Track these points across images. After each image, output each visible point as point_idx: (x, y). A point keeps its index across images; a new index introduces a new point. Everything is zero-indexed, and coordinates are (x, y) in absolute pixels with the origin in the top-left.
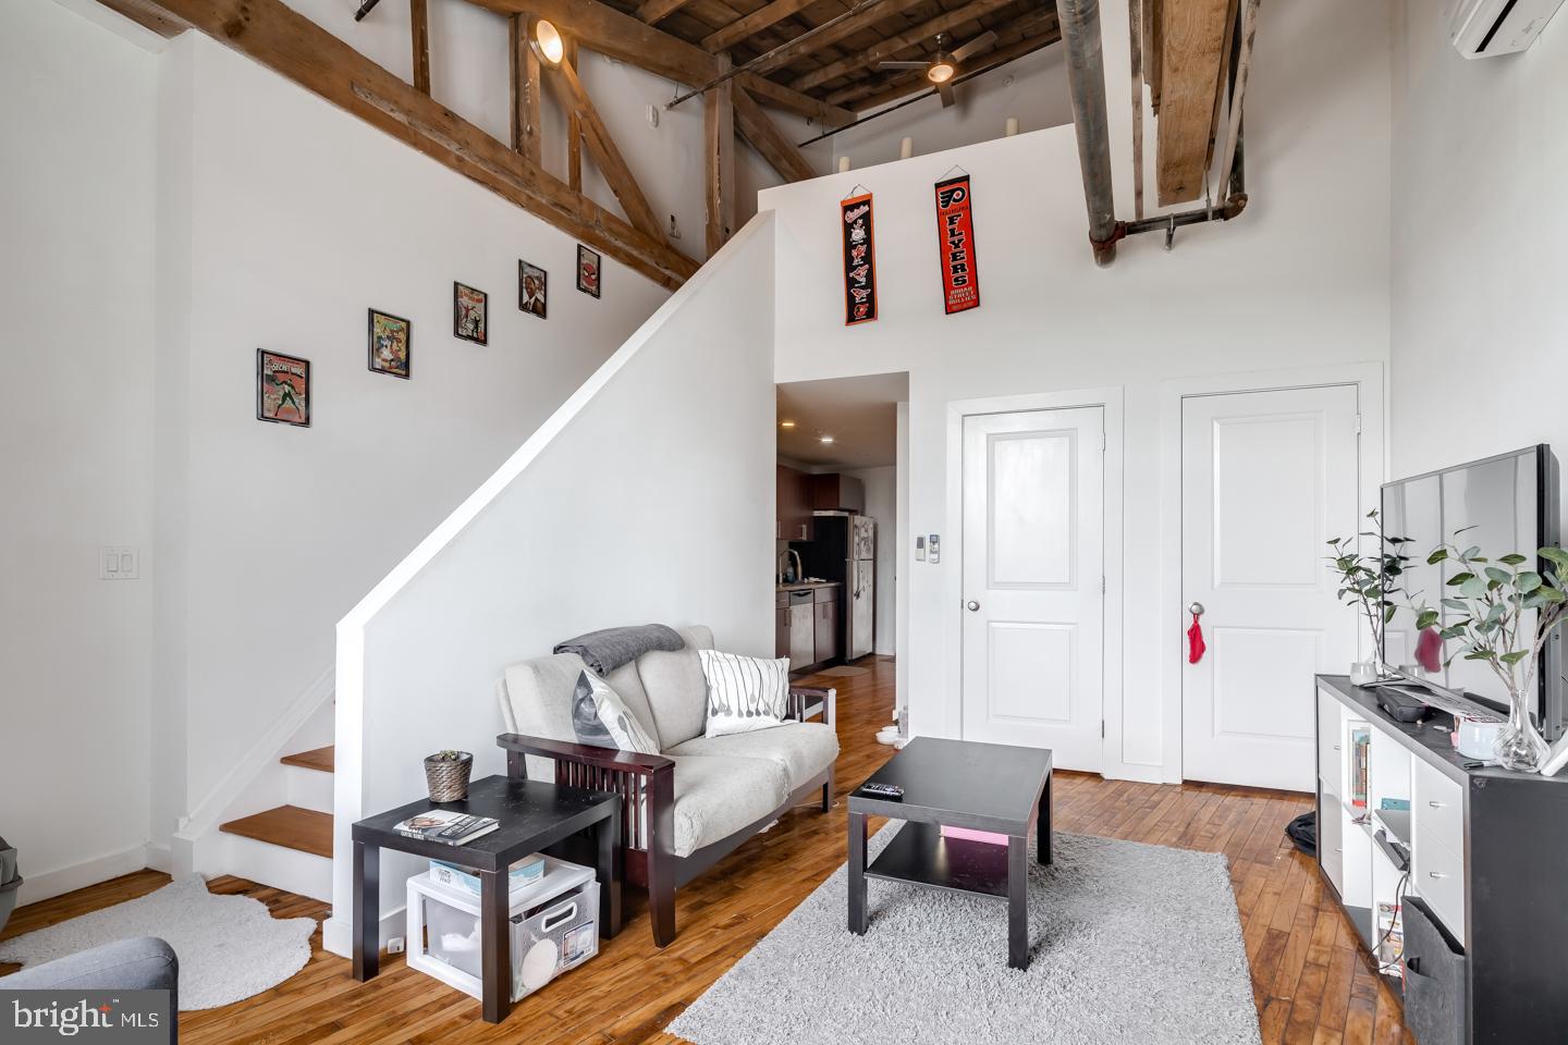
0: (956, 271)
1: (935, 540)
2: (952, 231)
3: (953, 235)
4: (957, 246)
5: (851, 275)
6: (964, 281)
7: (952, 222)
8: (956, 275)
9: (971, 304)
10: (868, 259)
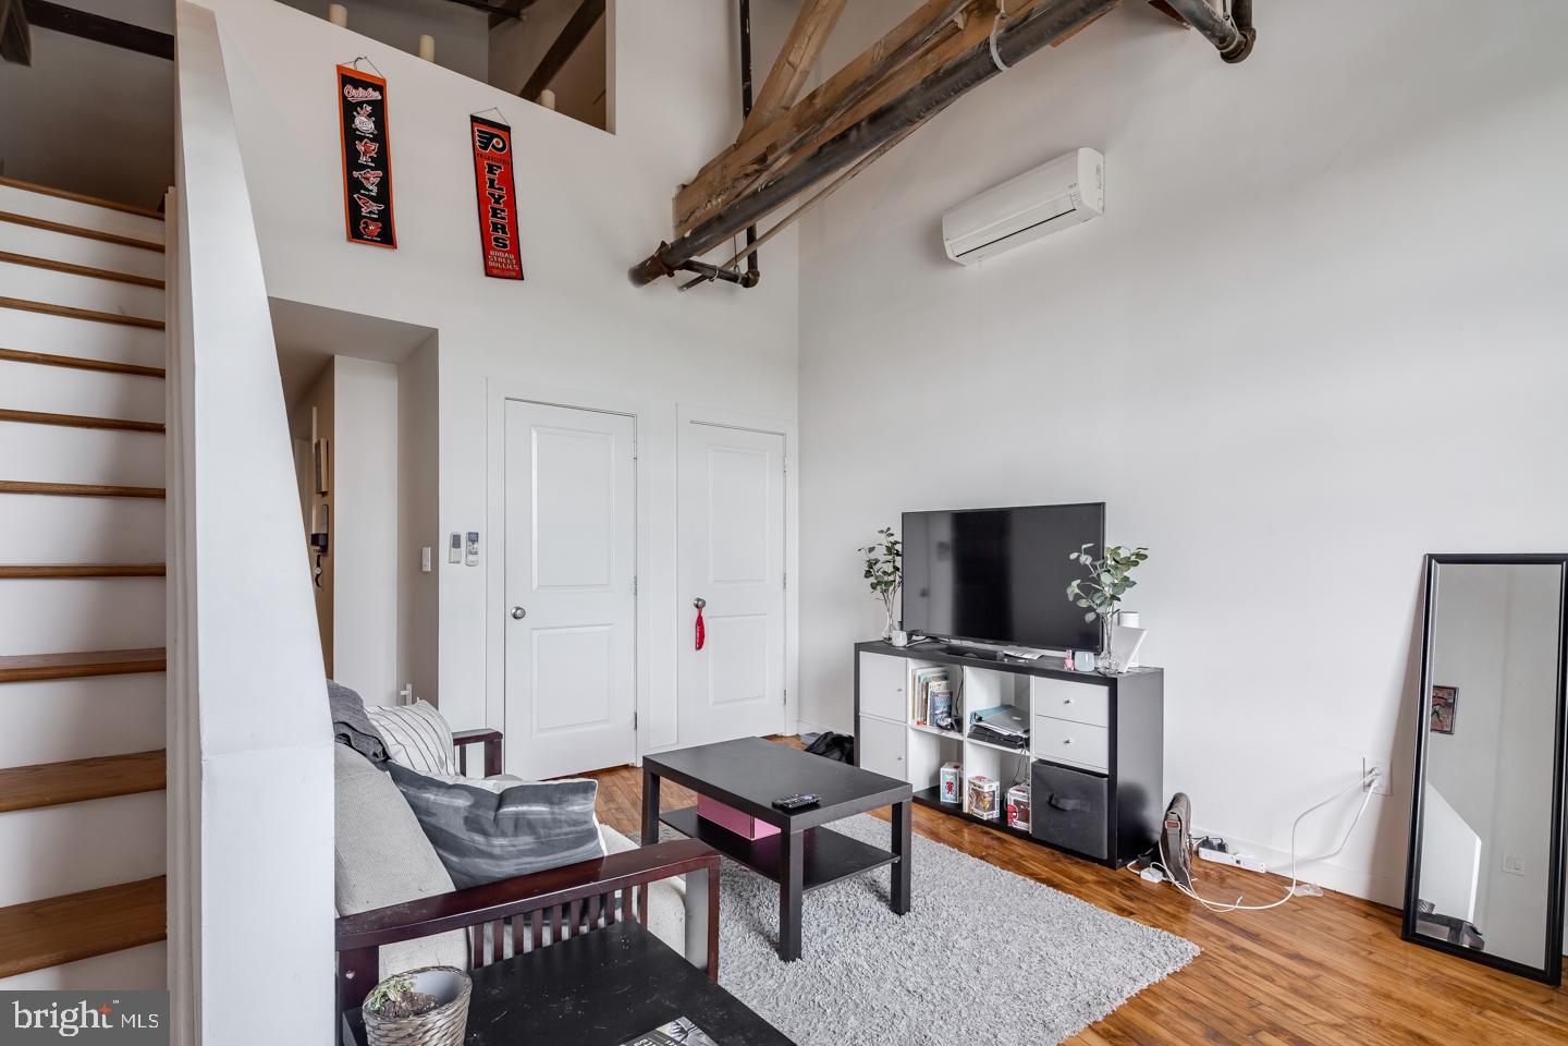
0: (495, 230)
1: (473, 538)
2: (492, 181)
3: (492, 186)
4: (497, 201)
5: (356, 174)
6: (505, 246)
7: (491, 171)
8: (496, 235)
9: (514, 274)
10: (382, 161)
